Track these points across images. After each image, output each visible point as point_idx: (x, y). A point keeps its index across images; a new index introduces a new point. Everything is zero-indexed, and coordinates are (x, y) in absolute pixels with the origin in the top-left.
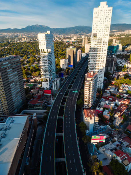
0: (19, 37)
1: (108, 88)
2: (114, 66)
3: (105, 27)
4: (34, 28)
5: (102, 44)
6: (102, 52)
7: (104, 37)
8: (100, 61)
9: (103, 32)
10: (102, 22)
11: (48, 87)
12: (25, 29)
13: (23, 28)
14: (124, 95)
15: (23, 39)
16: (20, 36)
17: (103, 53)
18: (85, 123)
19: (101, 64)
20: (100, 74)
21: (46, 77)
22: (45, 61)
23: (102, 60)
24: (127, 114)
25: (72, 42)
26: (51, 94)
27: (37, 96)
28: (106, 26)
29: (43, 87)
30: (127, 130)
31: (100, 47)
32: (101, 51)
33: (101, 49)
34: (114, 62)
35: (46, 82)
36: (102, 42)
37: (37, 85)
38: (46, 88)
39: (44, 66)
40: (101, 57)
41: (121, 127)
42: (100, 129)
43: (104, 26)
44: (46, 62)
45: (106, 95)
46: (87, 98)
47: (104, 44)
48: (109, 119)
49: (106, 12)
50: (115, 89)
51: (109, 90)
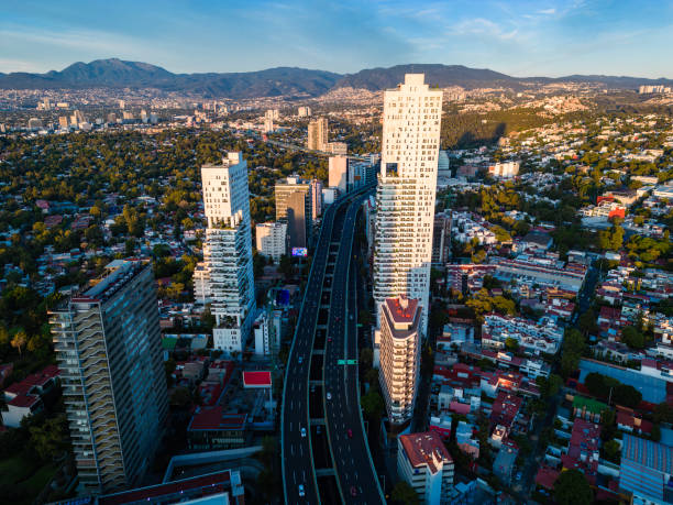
0: (39, 108)
1: (446, 334)
2: (444, 245)
3: (423, 147)
4: (101, 71)
5: (417, 196)
6: (420, 220)
7: (422, 176)
8: (414, 249)
9: (419, 162)
10: (415, 132)
11: (238, 347)
12: (61, 73)
13: (54, 73)
14: (501, 355)
15: (63, 121)
16: (43, 106)
17: (422, 222)
18: (413, 485)
19: (417, 256)
20: (416, 290)
21: (229, 309)
22: (226, 255)
23: (421, 243)
24: (524, 426)
25: (267, 135)
26: (269, 386)
27: (208, 391)
28: (426, 144)
29: (216, 347)
30: (538, 489)
31: (413, 204)
32: (416, 218)
33: (416, 213)
34: (443, 231)
35: (228, 327)
36: (417, 191)
37: (190, 340)
38: (228, 350)
39: (222, 271)
40: (415, 234)
41: (519, 476)
42: (459, 495)
43: (420, 144)
44: (229, 258)
45: (445, 363)
46: (401, 390)
47: (423, 195)
48: (477, 456)
49: (423, 102)
50: (468, 332)
51: (449, 339)
